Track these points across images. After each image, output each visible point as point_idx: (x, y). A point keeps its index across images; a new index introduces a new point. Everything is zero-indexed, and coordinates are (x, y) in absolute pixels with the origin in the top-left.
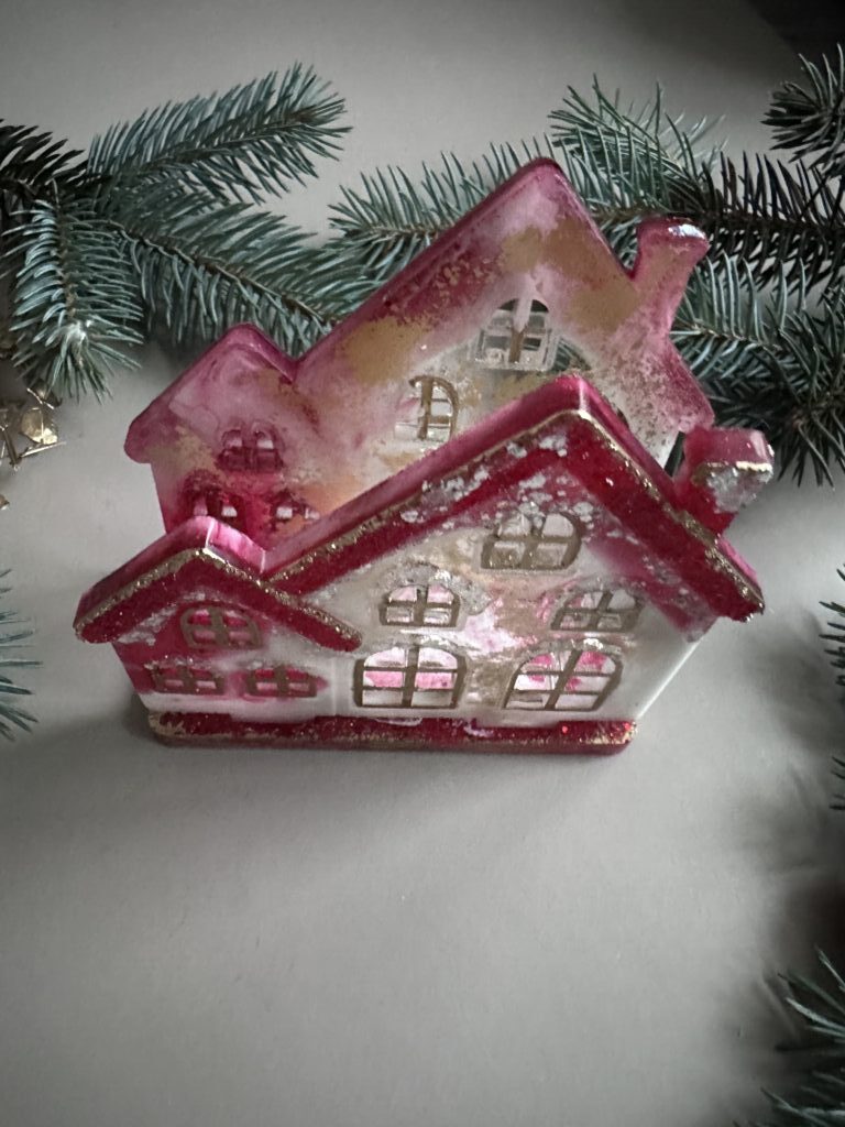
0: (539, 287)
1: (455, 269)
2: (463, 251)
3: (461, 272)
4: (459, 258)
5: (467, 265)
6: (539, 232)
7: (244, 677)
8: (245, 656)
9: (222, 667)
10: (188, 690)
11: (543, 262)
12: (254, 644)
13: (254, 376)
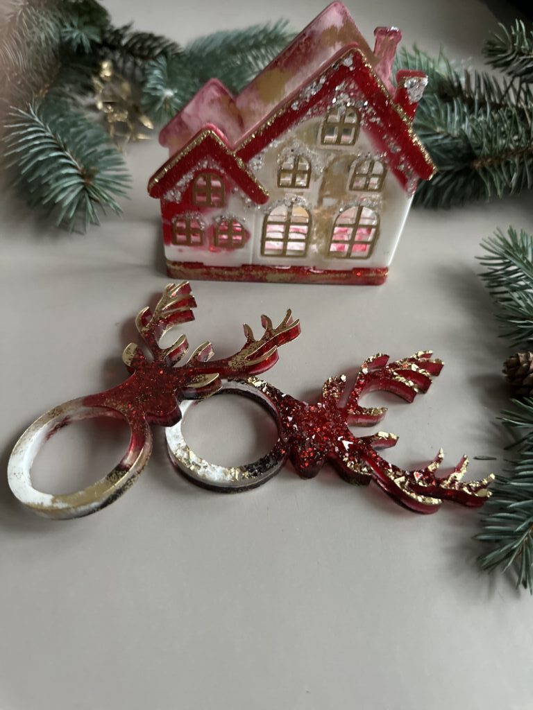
1: (304, 45)
2: (307, 36)
3: (306, 46)
4: (305, 40)
6: (336, 28)
7: (214, 231)
8: (217, 212)
9: (206, 221)
10: (187, 243)
11: (339, 42)
12: (222, 204)
13: (219, 100)
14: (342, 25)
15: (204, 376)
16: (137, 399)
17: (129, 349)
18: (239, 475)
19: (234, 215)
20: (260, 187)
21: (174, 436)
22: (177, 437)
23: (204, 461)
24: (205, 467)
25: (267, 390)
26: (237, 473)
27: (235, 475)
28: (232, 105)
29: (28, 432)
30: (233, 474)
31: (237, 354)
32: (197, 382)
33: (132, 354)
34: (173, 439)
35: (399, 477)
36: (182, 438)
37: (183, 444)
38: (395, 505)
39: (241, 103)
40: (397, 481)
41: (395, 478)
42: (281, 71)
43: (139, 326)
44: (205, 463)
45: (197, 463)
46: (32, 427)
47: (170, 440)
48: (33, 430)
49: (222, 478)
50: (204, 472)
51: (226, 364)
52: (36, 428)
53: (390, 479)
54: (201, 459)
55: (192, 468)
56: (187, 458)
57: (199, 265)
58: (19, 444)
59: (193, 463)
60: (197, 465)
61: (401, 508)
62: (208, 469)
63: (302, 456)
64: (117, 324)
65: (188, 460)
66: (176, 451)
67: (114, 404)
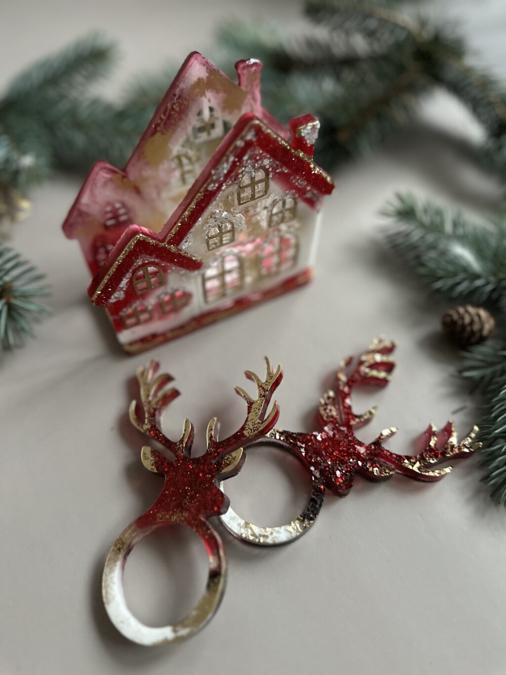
0: (209, 101)
1: (177, 104)
2: (177, 96)
3: (179, 105)
4: (177, 99)
5: (181, 101)
6: (203, 79)
7: (160, 305)
8: (159, 291)
9: (151, 301)
10: (138, 323)
11: (208, 90)
12: (162, 283)
13: (111, 180)
14: (208, 75)
15: (231, 455)
16: (185, 504)
17: (145, 454)
18: (300, 526)
19: (176, 287)
20: (194, 258)
21: (232, 520)
22: (233, 519)
23: (268, 529)
24: (272, 533)
25: (280, 436)
26: (298, 525)
27: (297, 528)
28: (125, 180)
29: (106, 576)
30: (295, 528)
31: (246, 421)
32: (228, 465)
33: (152, 458)
34: (231, 522)
35: (415, 463)
36: (238, 517)
37: (242, 522)
38: (416, 483)
39: (133, 174)
40: (415, 468)
41: (413, 466)
42: (162, 133)
43: (139, 425)
44: (269, 530)
45: (263, 534)
46: (106, 570)
47: (229, 524)
48: (110, 572)
49: (289, 536)
50: (273, 538)
51: (243, 435)
52: (112, 570)
53: (409, 469)
54: (265, 528)
55: (262, 540)
56: (252, 533)
57: (154, 336)
58: (107, 592)
59: (260, 535)
60: (264, 536)
61: (422, 484)
62: (275, 534)
63: (338, 483)
64: (112, 429)
65: (254, 535)
66: (240, 531)
67: (168, 517)
